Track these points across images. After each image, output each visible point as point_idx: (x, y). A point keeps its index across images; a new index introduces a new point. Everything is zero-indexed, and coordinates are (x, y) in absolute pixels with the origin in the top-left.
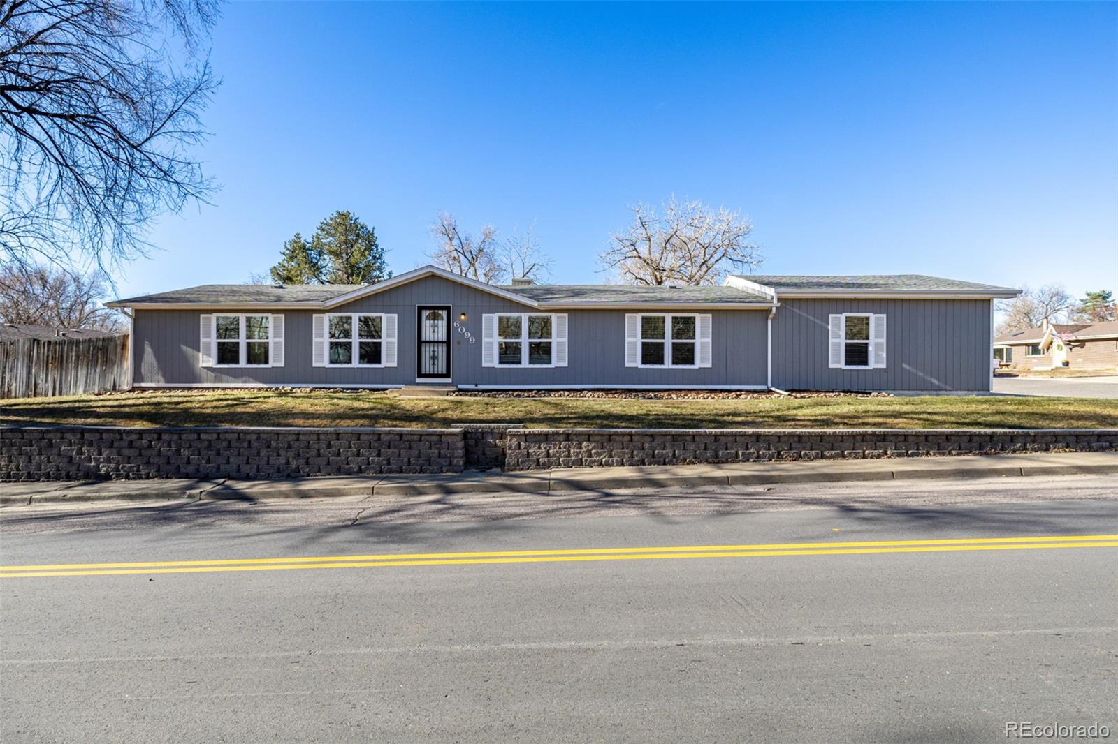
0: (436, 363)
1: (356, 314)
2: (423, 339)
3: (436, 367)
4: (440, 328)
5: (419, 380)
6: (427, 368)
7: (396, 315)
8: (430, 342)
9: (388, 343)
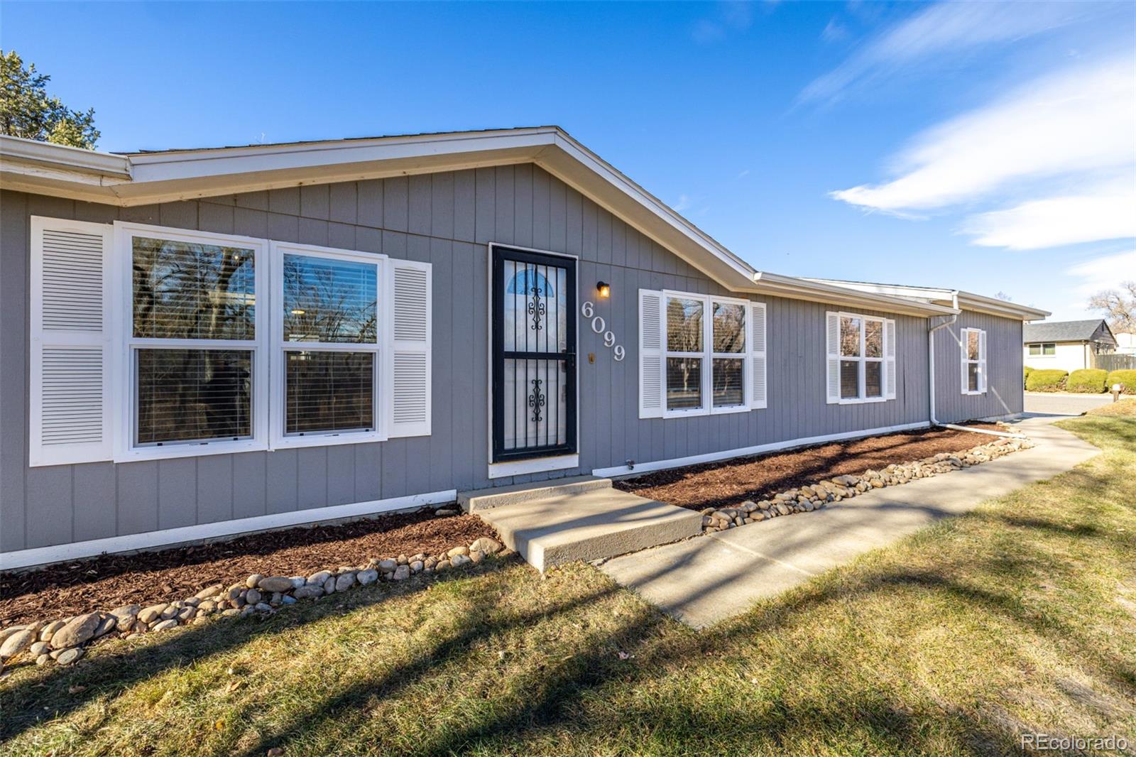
0: (542, 415)
1: (274, 244)
2: (509, 346)
3: (542, 425)
4: (552, 317)
5: (497, 471)
6: (518, 431)
7: (427, 268)
8: (526, 356)
9: (400, 358)
